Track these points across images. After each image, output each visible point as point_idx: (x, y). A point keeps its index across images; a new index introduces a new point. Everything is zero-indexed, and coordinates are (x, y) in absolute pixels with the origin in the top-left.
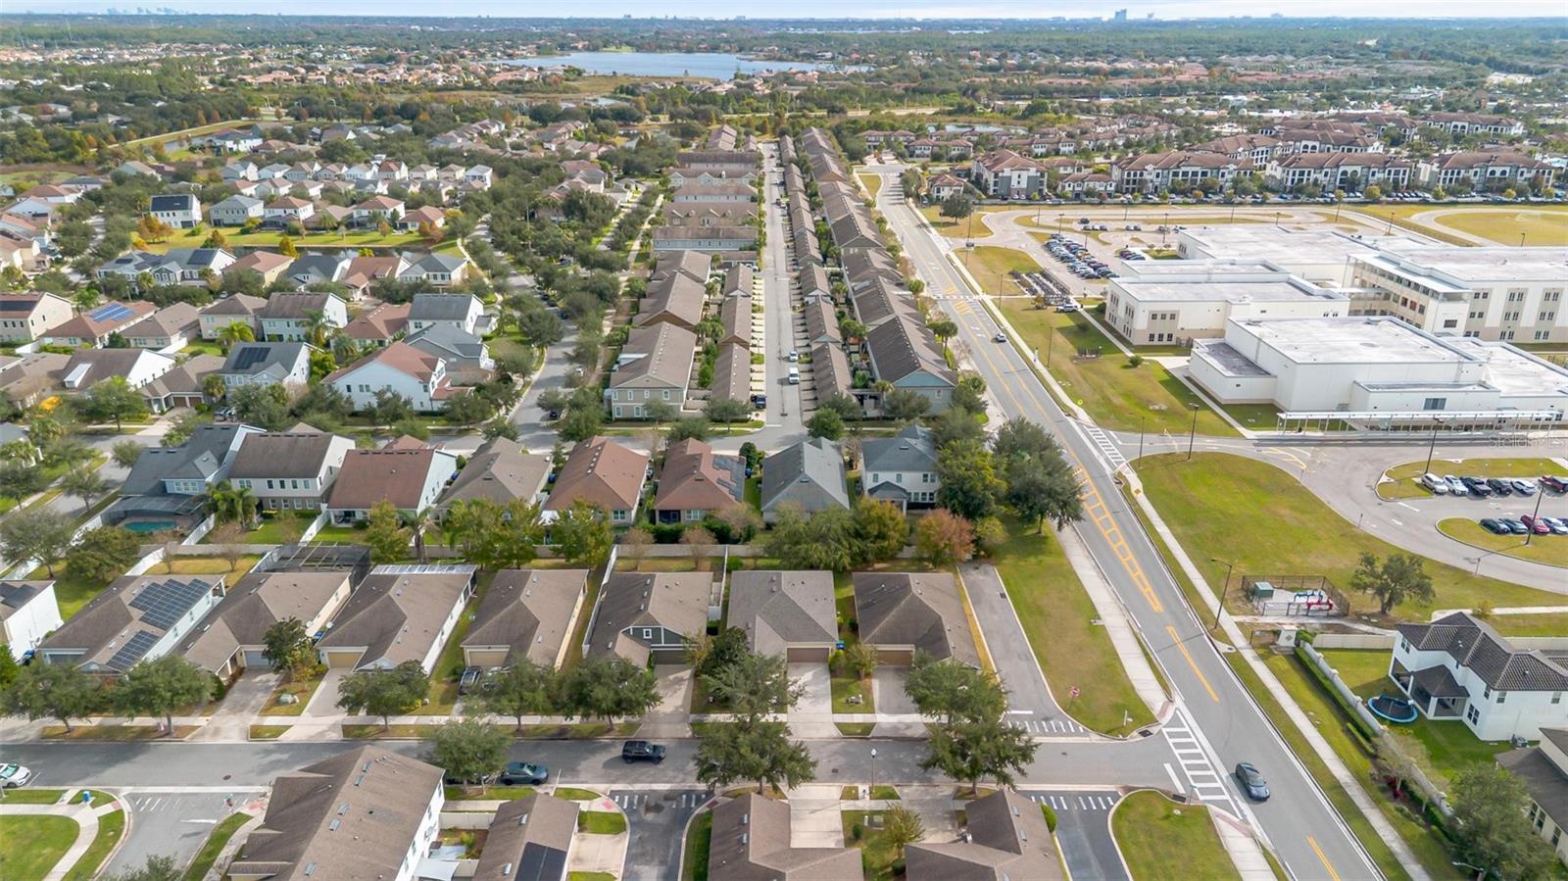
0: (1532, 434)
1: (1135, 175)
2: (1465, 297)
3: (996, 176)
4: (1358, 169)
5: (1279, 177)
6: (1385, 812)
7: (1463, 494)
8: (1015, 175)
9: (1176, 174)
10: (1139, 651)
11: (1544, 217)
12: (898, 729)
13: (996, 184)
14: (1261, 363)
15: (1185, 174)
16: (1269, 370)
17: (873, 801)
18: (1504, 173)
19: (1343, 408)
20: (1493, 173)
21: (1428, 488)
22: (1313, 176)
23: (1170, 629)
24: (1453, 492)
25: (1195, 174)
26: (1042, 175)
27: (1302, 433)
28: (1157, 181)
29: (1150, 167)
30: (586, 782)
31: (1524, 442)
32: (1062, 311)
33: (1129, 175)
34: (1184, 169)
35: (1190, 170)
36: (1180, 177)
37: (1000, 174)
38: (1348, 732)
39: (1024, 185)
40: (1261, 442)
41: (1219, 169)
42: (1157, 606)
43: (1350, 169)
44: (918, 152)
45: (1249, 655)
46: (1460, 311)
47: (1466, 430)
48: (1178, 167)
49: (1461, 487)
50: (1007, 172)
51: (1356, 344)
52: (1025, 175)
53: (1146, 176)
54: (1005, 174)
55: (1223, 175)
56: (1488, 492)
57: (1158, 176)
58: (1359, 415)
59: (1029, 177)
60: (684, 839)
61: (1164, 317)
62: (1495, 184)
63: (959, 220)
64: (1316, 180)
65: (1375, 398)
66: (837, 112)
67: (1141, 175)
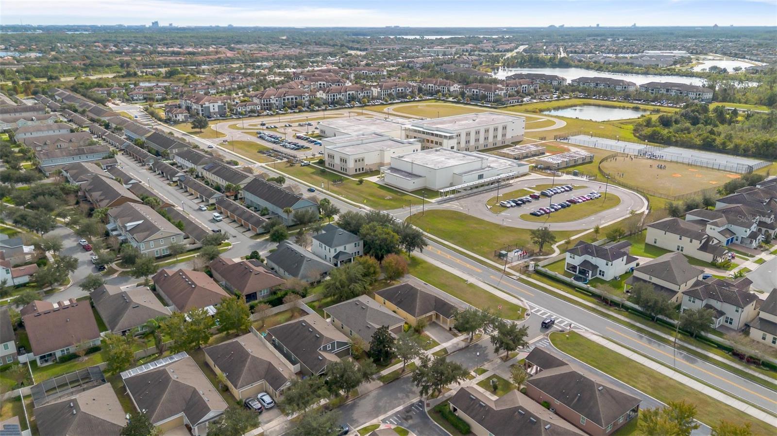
0: (511, 181)
1: (267, 101)
2: (454, 137)
3: (202, 106)
4: (354, 92)
5: (325, 98)
6: (612, 311)
7: (515, 206)
8: (211, 105)
9: (284, 100)
10: (493, 288)
11: (427, 106)
12: (455, 347)
13: (202, 110)
14: (414, 173)
15: (288, 99)
16: (421, 175)
17: (482, 375)
18: (402, 90)
19: (451, 185)
20: (399, 90)
21: (504, 207)
22: (338, 97)
23: (492, 277)
24: (512, 206)
25: (292, 99)
26: (225, 105)
27: (448, 196)
28: (277, 103)
29: (272, 97)
30: (365, 423)
31: (511, 185)
32: (304, 165)
33: (264, 101)
34: (287, 97)
35: (290, 97)
36: (286, 101)
37: (204, 106)
38: (577, 291)
39: (217, 110)
40: (439, 203)
41: (301, 96)
42: (479, 271)
43: (351, 93)
44: (135, 98)
45: (524, 277)
46: (453, 143)
47: (492, 184)
48: (285, 96)
49: (514, 204)
50: (207, 104)
51: (443, 159)
52: (216, 105)
53: (272, 101)
54: (206, 105)
55: (304, 98)
56: (521, 204)
57: (277, 101)
58: (460, 186)
59: (219, 106)
60: (436, 423)
61: (359, 161)
62: (400, 95)
63: (202, 130)
64: (340, 98)
65: (465, 178)
66: (55, 79)
67: (270, 101)
